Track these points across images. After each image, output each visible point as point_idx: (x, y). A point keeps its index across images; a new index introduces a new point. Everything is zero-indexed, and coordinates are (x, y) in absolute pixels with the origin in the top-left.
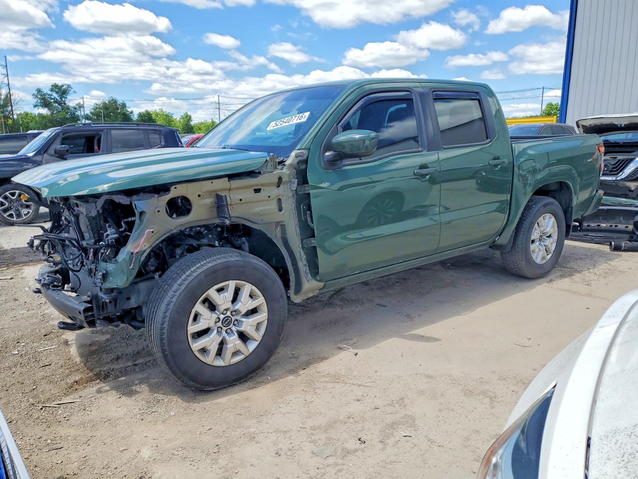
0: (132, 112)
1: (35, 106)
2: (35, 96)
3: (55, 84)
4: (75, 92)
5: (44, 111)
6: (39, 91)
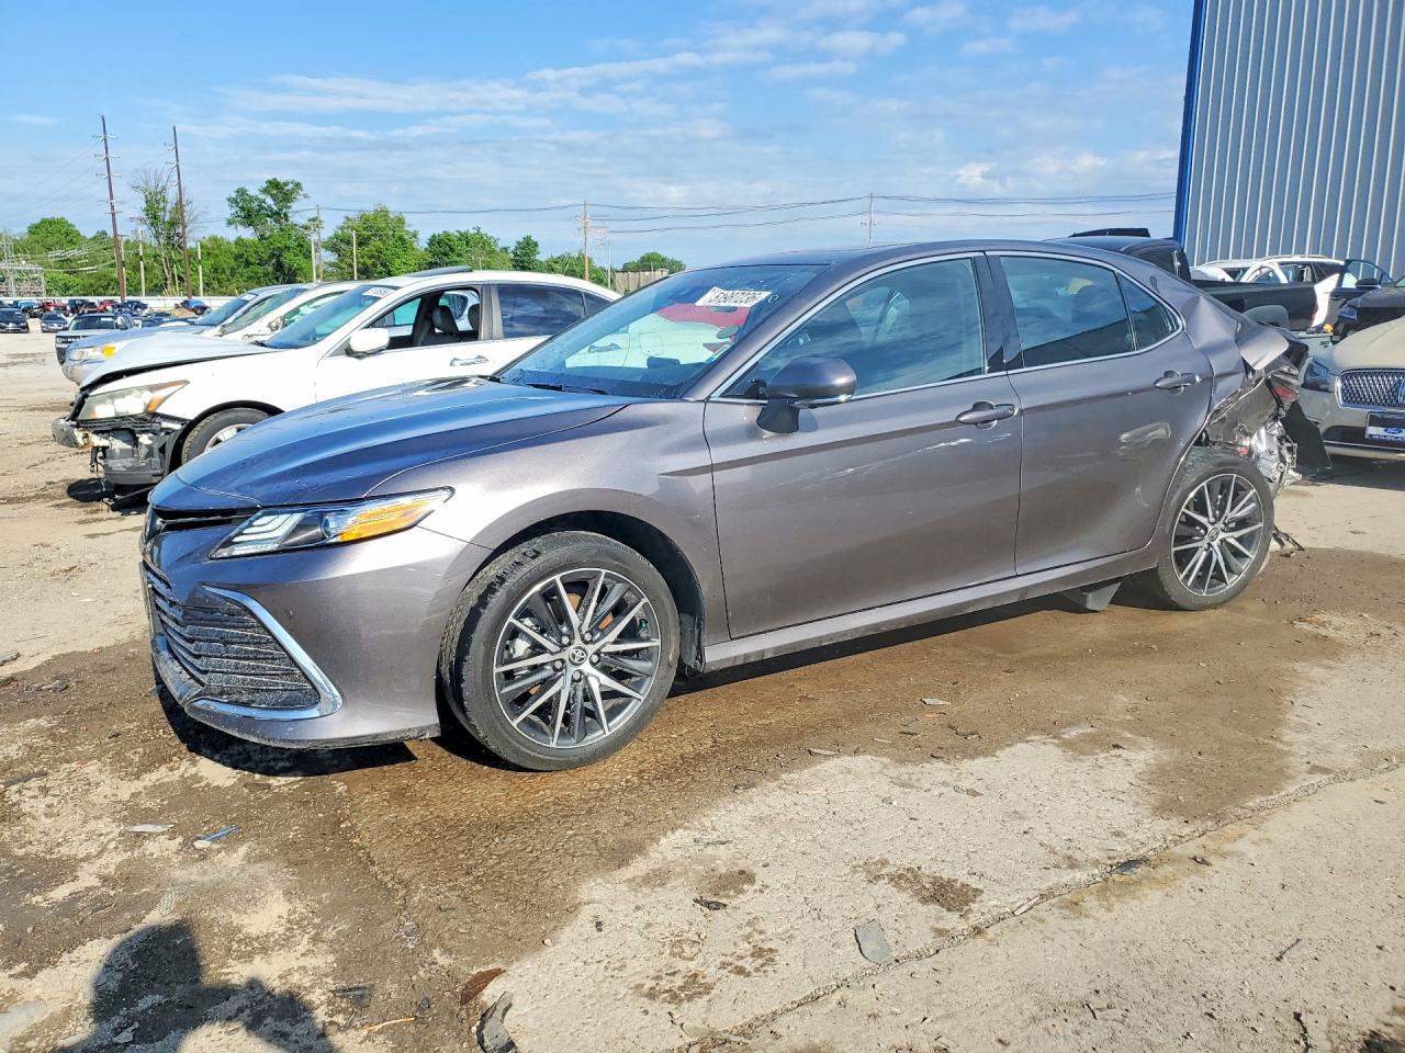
0: (414, 234)
1: (230, 223)
2: (233, 202)
3: (275, 179)
4: (305, 196)
5: (248, 234)
6: (242, 192)
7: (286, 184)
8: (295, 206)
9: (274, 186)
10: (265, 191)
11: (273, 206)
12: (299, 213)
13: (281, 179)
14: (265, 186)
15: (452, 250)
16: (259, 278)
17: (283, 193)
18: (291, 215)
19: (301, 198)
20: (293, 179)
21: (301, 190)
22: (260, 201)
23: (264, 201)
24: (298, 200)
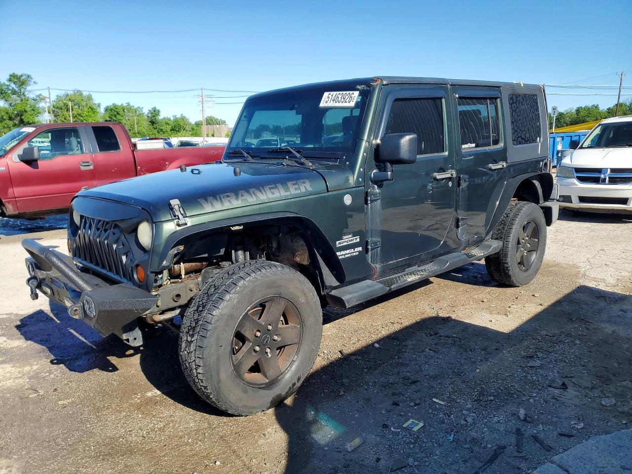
0: (98, 105)
4: (35, 83)
7: (21, 76)
8: (29, 88)
9: (13, 78)
10: (10, 80)
11: (15, 88)
12: (32, 91)
13: (19, 73)
14: (9, 77)
15: (118, 114)
16: (9, 128)
17: (20, 81)
18: (26, 93)
19: (32, 83)
20: (25, 73)
21: (32, 79)
22: (7, 85)
23: (9, 86)
24: (30, 85)
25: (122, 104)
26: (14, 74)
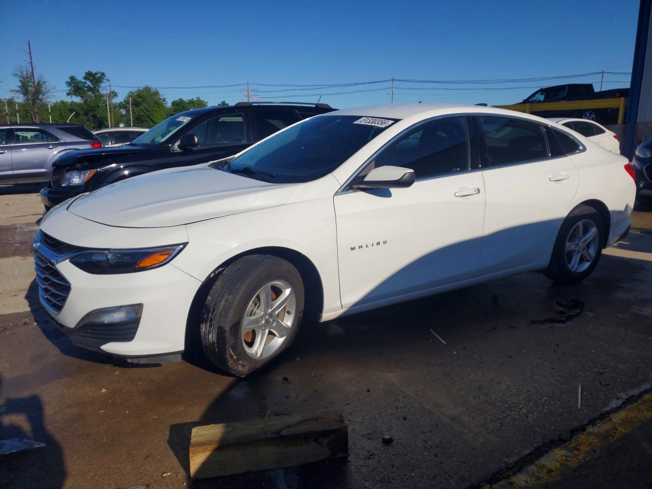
0: (164, 100)
1: (69, 94)
2: (69, 84)
5: (77, 99)
6: (72, 78)
7: (96, 74)
8: (102, 85)
9: (89, 76)
10: (85, 78)
11: (90, 85)
12: (104, 89)
13: (93, 71)
14: (85, 75)
17: (95, 79)
18: (100, 90)
19: (105, 81)
20: (99, 71)
21: (105, 76)
22: (82, 83)
23: (85, 83)
24: (104, 82)
25: (193, 99)
26: (89, 72)
